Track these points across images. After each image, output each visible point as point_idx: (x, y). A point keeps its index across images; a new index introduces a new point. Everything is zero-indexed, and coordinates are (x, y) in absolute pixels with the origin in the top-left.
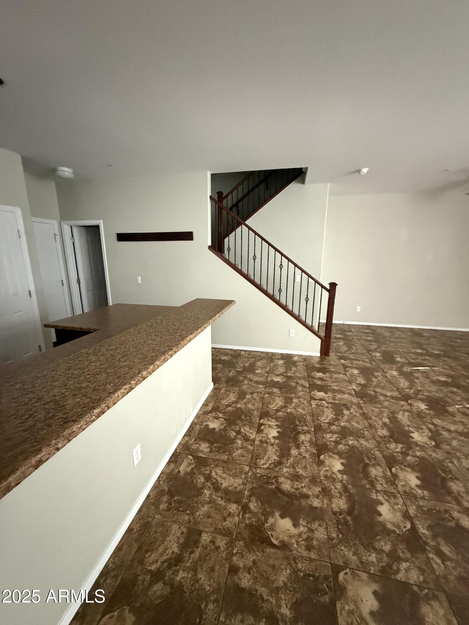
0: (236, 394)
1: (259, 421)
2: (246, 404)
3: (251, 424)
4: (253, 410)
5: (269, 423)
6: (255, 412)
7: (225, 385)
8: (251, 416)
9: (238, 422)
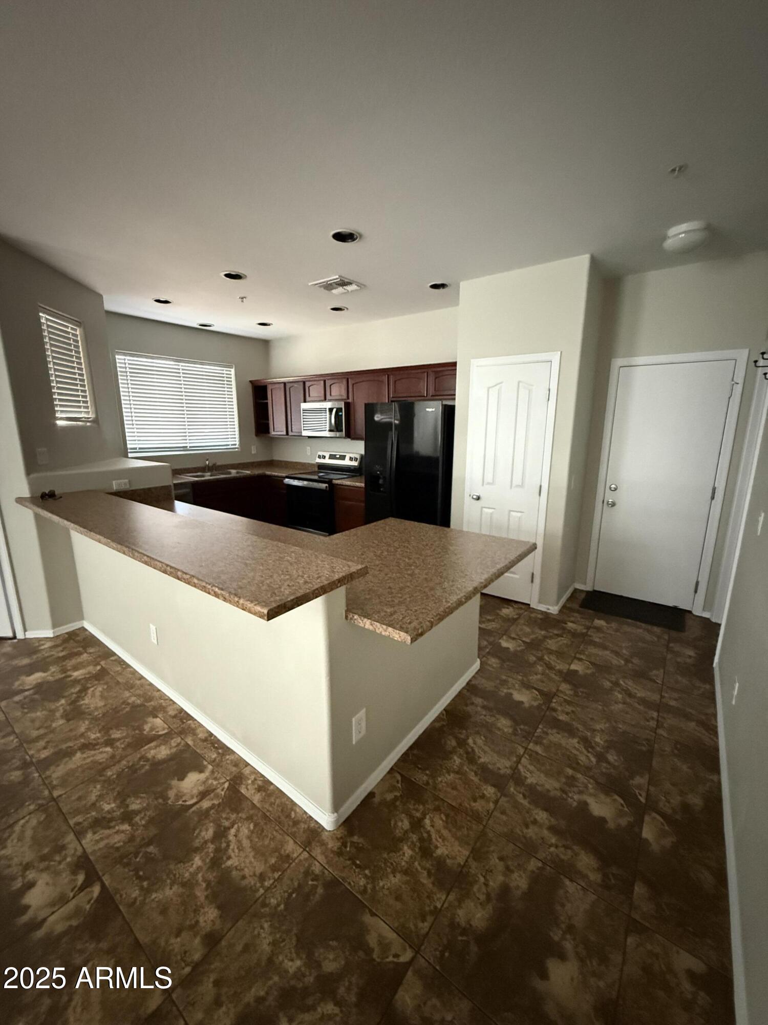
0: (251, 881)
1: (103, 886)
2: (188, 885)
3: (118, 857)
4: (147, 892)
5: (71, 905)
6: (135, 893)
7: (317, 869)
8: (136, 871)
9: (153, 831)
